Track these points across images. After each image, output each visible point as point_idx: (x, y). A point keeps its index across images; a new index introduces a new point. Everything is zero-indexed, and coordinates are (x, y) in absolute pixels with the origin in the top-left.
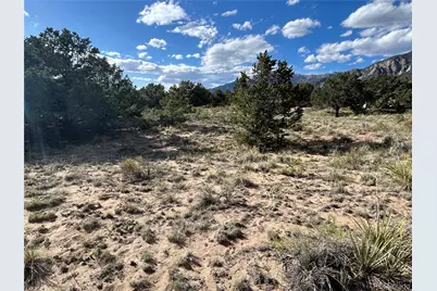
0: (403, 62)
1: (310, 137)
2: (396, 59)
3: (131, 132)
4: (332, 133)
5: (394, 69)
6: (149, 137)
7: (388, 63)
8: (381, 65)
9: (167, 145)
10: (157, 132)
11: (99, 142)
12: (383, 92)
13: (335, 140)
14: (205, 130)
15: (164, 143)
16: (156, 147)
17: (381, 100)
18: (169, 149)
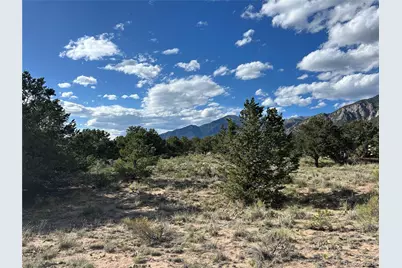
0: (370, 107)
1: (306, 191)
2: (362, 103)
3: (84, 190)
4: (328, 185)
5: (362, 114)
6: (110, 196)
7: (355, 108)
8: (348, 110)
9: (141, 205)
10: (118, 189)
11: (46, 204)
12: (362, 139)
13: (335, 193)
14: (179, 186)
15: (137, 203)
16: (127, 208)
17: (361, 148)
18: (145, 209)
